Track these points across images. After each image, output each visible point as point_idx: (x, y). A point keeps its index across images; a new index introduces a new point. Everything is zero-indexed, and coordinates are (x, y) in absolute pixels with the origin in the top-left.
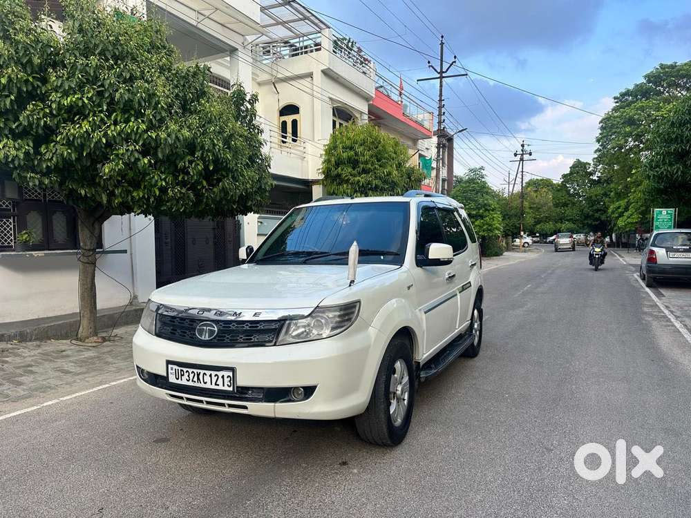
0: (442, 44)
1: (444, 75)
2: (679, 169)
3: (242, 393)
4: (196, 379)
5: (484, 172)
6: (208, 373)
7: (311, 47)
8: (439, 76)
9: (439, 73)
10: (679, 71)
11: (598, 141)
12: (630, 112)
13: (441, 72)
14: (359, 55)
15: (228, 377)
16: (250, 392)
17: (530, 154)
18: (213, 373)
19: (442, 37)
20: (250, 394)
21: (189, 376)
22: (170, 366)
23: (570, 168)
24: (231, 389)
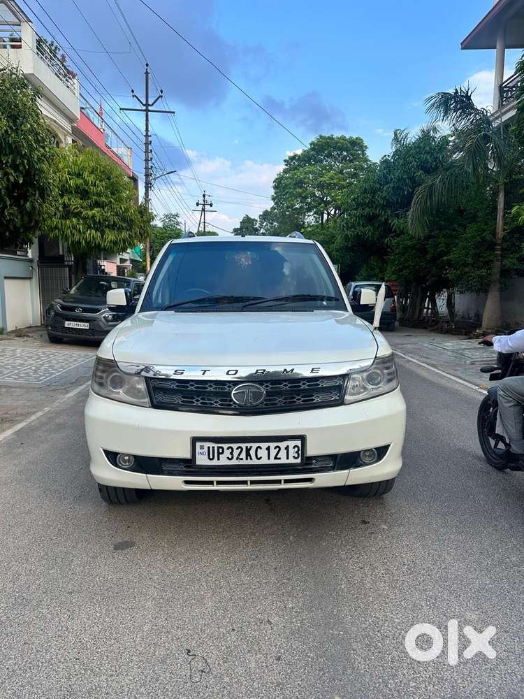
0: (147, 73)
1: (150, 108)
2: (370, 230)
3: (307, 464)
4: (243, 455)
5: (179, 220)
6: (264, 445)
7: (4, 41)
8: (144, 108)
9: (144, 105)
10: (336, 143)
11: (274, 199)
12: (300, 174)
13: (147, 105)
14: (63, 65)
15: (294, 448)
16: (314, 461)
17: (211, 205)
18: (273, 445)
19: (147, 65)
20: (315, 465)
21: (231, 453)
22: (198, 444)
23: (241, 223)
24: (299, 461)
